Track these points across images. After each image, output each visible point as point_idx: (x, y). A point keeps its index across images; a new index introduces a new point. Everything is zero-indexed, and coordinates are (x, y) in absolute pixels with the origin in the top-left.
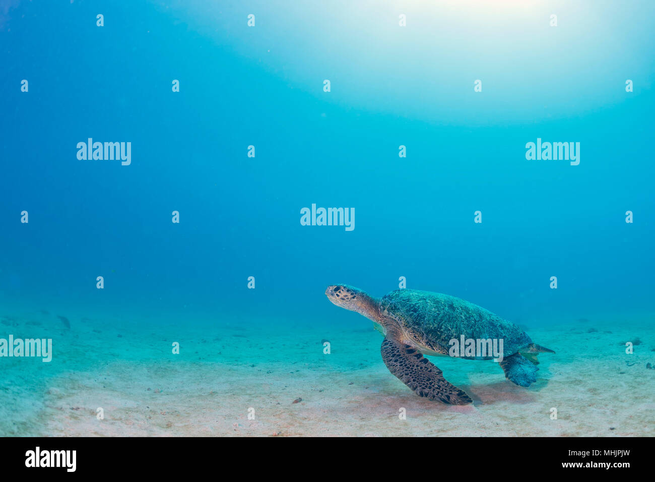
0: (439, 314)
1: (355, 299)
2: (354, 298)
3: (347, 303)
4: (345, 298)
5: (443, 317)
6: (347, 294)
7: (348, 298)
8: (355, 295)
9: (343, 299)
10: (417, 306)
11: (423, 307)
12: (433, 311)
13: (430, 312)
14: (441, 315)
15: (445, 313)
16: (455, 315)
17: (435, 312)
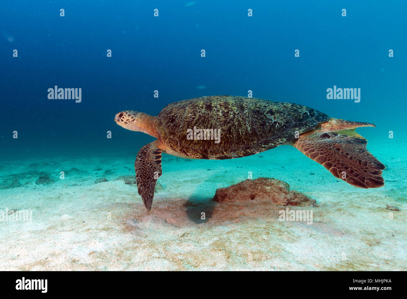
0: (194, 118)
1: (135, 121)
2: (133, 120)
3: (130, 125)
4: (127, 122)
5: (198, 120)
6: (128, 119)
7: (129, 122)
8: (134, 118)
9: (126, 123)
10: (175, 116)
11: (181, 115)
12: (189, 117)
13: (186, 119)
14: (196, 119)
15: (201, 115)
16: (212, 115)
17: (190, 117)
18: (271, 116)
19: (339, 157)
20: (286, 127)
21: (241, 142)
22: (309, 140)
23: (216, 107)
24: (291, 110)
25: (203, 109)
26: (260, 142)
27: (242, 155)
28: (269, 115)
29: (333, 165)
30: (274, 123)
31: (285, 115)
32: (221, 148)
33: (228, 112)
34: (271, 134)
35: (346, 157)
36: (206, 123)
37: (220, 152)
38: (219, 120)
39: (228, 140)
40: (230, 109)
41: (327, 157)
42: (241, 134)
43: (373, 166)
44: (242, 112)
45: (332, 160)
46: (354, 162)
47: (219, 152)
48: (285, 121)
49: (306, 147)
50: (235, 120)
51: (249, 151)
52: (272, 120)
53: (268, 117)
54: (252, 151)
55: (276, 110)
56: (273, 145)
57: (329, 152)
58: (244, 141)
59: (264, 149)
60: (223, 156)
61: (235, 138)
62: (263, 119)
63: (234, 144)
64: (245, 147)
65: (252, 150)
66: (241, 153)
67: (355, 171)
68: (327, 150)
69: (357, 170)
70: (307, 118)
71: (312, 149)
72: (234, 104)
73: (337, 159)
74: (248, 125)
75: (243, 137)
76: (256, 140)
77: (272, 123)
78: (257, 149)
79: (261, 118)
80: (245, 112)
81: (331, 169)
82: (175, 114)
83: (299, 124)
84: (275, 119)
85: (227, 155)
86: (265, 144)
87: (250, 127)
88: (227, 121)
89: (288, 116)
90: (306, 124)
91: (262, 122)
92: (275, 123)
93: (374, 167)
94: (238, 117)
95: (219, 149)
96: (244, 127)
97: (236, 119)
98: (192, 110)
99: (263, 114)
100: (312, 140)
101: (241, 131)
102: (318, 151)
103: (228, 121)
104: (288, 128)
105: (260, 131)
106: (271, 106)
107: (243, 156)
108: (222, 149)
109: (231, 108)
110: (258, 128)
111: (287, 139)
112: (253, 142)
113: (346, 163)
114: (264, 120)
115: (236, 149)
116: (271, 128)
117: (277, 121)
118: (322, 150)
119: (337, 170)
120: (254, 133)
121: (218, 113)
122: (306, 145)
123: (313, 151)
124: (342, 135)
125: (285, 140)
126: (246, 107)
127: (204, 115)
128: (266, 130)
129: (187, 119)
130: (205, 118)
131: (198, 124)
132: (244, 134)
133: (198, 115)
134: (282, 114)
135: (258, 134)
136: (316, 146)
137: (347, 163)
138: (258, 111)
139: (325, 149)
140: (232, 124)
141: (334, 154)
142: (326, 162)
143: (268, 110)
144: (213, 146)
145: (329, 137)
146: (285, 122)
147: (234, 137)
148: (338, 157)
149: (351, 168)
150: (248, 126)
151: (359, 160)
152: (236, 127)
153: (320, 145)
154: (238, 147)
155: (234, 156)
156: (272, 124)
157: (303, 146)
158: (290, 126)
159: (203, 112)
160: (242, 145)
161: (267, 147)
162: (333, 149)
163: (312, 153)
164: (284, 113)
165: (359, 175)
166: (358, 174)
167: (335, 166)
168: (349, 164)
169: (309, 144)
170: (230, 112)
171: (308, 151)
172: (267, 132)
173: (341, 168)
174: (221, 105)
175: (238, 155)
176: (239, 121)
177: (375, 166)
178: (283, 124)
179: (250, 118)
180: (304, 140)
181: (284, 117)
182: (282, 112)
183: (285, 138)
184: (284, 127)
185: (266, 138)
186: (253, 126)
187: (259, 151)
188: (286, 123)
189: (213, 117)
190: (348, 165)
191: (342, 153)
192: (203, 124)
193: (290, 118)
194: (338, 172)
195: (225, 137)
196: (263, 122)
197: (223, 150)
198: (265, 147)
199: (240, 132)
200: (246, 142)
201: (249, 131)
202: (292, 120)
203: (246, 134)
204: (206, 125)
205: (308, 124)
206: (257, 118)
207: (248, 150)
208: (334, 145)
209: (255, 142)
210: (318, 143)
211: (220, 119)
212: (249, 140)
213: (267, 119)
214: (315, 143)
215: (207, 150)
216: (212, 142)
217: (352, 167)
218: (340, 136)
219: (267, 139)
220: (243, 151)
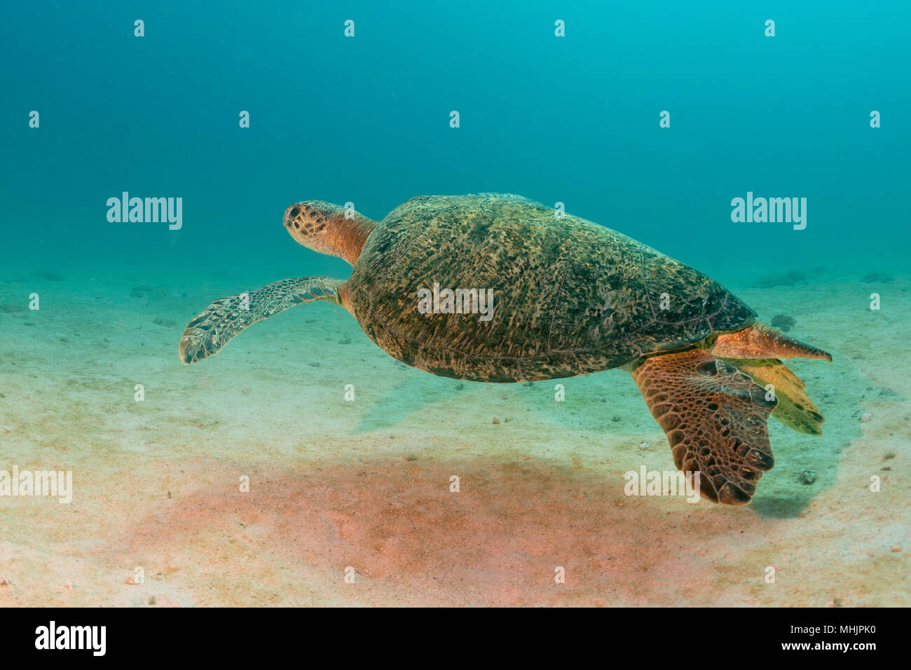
6: (311, 222)
10: (399, 235)
11: (409, 237)
12: (422, 247)
13: (413, 250)
14: (435, 256)
15: (449, 250)
16: (474, 255)
17: (425, 249)
18: (609, 290)
19: (706, 424)
20: (627, 331)
21: (499, 346)
22: (668, 371)
23: (494, 237)
24: (669, 284)
25: (464, 232)
26: (542, 355)
27: (487, 377)
28: (607, 288)
29: (685, 439)
30: (604, 312)
31: (644, 297)
32: (450, 346)
33: (513, 259)
34: (580, 339)
35: (719, 428)
36: (449, 274)
37: (444, 357)
38: (482, 273)
39: (474, 332)
40: (524, 250)
41: (683, 420)
42: (511, 324)
43: (754, 460)
44: (546, 266)
45: (689, 427)
46: (726, 442)
47: (441, 357)
48: (636, 313)
49: (653, 387)
50: (518, 283)
51: (507, 373)
52: (603, 303)
53: (600, 293)
54: (513, 374)
55: (633, 277)
56: (569, 368)
57: (693, 408)
58: (509, 343)
59: (541, 375)
60: (447, 367)
61: (493, 330)
62: (584, 296)
63: (482, 345)
64: (503, 358)
65: (514, 370)
66: (486, 372)
67: (717, 463)
68: (691, 403)
69: (722, 460)
70: (692, 315)
71: (664, 393)
72: (541, 239)
73: (699, 428)
74: (540, 303)
75: (511, 334)
76: (537, 348)
77: (599, 310)
78: (527, 371)
79: (582, 291)
80: (552, 267)
81: (677, 446)
82: (400, 231)
83: (665, 326)
84: (613, 301)
85: (454, 368)
86: (550, 364)
87: (542, 309)
88: (499, 281)
89: (650, 301)
90: (680, 330)
91: (576, 303)
92: (610, 311)
93: (754, 462)
94: (530, 276)
95: (445, 348)
96: (529, 306)
97: (522, 280)
98: (440, 230)
99: (594, 281)
100: (675, 371)
101: (516, 316)
102: (672, 401)
103: (499, 283)
104: (631, 332)
105: (558, 326)
106: (627, 263)
107: (486, 379)
108: (451, 351)
109: (526, 248)
110: (558, 318)
111: (611, 362)
112: (527, 350)
113: (710, 442)
114: (586, 299)
115: (481, 358)
116: (587, 325)
117: (616, 307)
118: (681, 401)
119: (686, 451)
120: (543, 330)
121: (491, 255)
122: (656, 382)
123: (663, 398)
124: (743, 376)
125: (604, 364)
126: (566, 252)
127: (457, 251)
128: (574, 326)
129: (416, 253)
130: (455, 261)
131: (430, 273)
132: (518, 324)
133: (443, 247)
134: (638, 293)
135: (551, 332)
136: (673, 389)
137: (714, 441)
138: (585, 273)
139: (690, 400)
140: (506, 291)
141: (700, 415)
142: (677, 429)
143: (613, 272)
144: (435, 337)
145: (714, 372)
146: (632, 314)
147: (493, 327)
148: (703, 425)
149: (714, 454)
150: (538, 306)
151: (737, 440)
152: (509, 303)
153: (684, 387)
154: (486, 356)
155: (468, 374)
156: (599, 315)
157: (648, 383)
158: (638, 327)
159: (460, 241)
160: (499, 352)
161: (552, 371)
162: (705, 404)
163: (660, 403)
164: (645, 290)
165: (720, 473)
166: (718, 470)
167: (687, 442)
168: (714, 445)
169: (663, 381)
170: (518, 258)
171: (654, 396)
172: (573, 333)
173: (695, 451)
174: (509, 234)
175: (477, 374)
176: (525, 288)
177: (758, 459)
178: (623, 321)
179: (557, 285)
180: (658, 369)
181: (638, 301)
182: (641, 287)
183: (607, 357)
184: (623, 329)
185: (562, 349)
186: (551, 309)
187: (528, 377)
188: (635, 318)
189: (474, 263)
190: (712, 447)
191: (717, 416)
192: (443, 275)
193: (653, 305)
194: (685, 456)
195: (470, 323)
196: (579, 303)
197: (452, 354)
198: (546, 371)
199: (512, 318)
200: (511, 347)
201: (533, 322)
202: (651, 314)
203: (522, 327)
204: (446, 279)
205: (685, 332)
206: (571, 291)
207: (505, 369)
208: (712, 394)
209: (532, 352)
210: (681, 383)
211: (486, 271)
212: (522, 345)
213: (594, 298)
214: (676, 380)
215: (418, 345)
216: (437, 328)
217: (718, 453)
218: (736, 375)
219: (565, 351)
220: (493, 368)
